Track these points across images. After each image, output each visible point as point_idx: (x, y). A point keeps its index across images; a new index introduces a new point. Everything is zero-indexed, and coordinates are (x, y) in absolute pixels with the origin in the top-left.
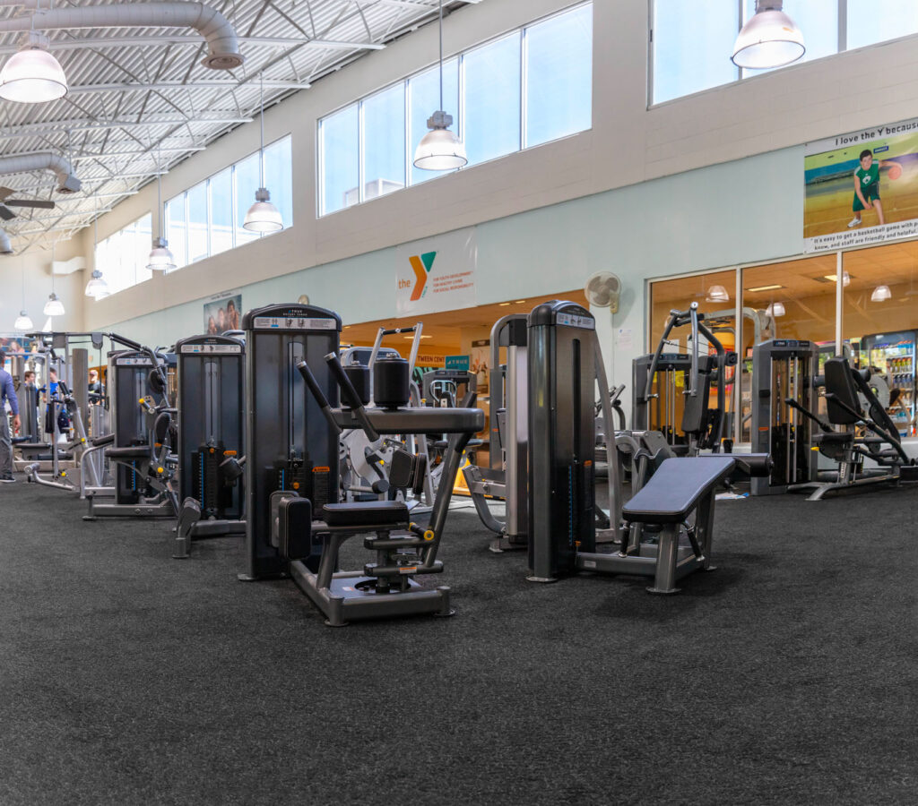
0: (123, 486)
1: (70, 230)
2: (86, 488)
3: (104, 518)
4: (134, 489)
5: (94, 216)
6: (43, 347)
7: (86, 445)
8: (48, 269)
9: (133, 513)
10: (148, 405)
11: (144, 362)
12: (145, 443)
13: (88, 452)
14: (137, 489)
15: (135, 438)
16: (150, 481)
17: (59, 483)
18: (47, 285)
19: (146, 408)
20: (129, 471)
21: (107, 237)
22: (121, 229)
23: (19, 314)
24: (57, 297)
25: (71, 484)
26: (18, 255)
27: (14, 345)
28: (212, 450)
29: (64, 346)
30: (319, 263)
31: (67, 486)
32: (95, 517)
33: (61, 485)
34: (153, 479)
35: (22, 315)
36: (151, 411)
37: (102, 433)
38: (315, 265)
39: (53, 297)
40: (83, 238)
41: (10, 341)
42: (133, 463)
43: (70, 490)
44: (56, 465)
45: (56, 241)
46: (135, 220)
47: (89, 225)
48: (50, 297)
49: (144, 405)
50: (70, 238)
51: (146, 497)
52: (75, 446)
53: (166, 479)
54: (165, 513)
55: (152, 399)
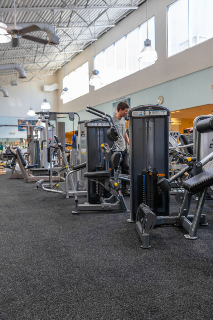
0: (91, 191)
1: (52, 70)
2: (69, 192)
3: (84, 212)
4: (97, 193)
5: (64, 63)
6: (44, 119)
7: (69, 169)
8: (42, 89)
9: (101, 209)
10: (106, 148)
11: (102, 124)
12: (104, 169)
13: (70, 174)
14: (99, 194)
15: (97, 166)
16: (110, 191)
17: (55, 190)
18: (42, 96)
19: (105, 149)
20: (94, 183)
21: (68, 74)
22: (74, 70)
23: (29, 109)
24: (47, 101)
25: (61, 190)
26: (29, 81)
27: (27, 123)
28: (151, 174)
29: (55, 119)
30: (169, 80)
31: (59, 192)
32: (79, 212)
33: (56, 191)
34: (112, 189)
35: (31, 109)
36: (108, 151)
37: (76, 163)
38: (166, 81)
39: (45, 101)
40: (58, 74)
41: (25, 121)
42: (97, 180)
43: (61, 193)
44: (51, 178)
45: (46, 75)
46: (81, 65)
47: (60, 68)
48: (44, 101)
49: (103, 148)
50: (52, 74)
51: (104, 198)
52: (63, 169)
53: (119, 189)
54: (118, 208)
55: (107, 144)
